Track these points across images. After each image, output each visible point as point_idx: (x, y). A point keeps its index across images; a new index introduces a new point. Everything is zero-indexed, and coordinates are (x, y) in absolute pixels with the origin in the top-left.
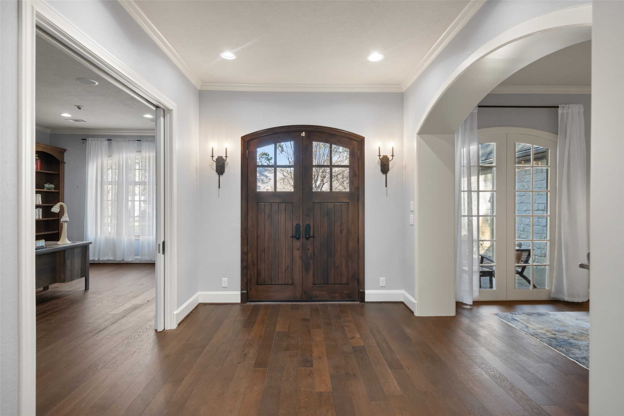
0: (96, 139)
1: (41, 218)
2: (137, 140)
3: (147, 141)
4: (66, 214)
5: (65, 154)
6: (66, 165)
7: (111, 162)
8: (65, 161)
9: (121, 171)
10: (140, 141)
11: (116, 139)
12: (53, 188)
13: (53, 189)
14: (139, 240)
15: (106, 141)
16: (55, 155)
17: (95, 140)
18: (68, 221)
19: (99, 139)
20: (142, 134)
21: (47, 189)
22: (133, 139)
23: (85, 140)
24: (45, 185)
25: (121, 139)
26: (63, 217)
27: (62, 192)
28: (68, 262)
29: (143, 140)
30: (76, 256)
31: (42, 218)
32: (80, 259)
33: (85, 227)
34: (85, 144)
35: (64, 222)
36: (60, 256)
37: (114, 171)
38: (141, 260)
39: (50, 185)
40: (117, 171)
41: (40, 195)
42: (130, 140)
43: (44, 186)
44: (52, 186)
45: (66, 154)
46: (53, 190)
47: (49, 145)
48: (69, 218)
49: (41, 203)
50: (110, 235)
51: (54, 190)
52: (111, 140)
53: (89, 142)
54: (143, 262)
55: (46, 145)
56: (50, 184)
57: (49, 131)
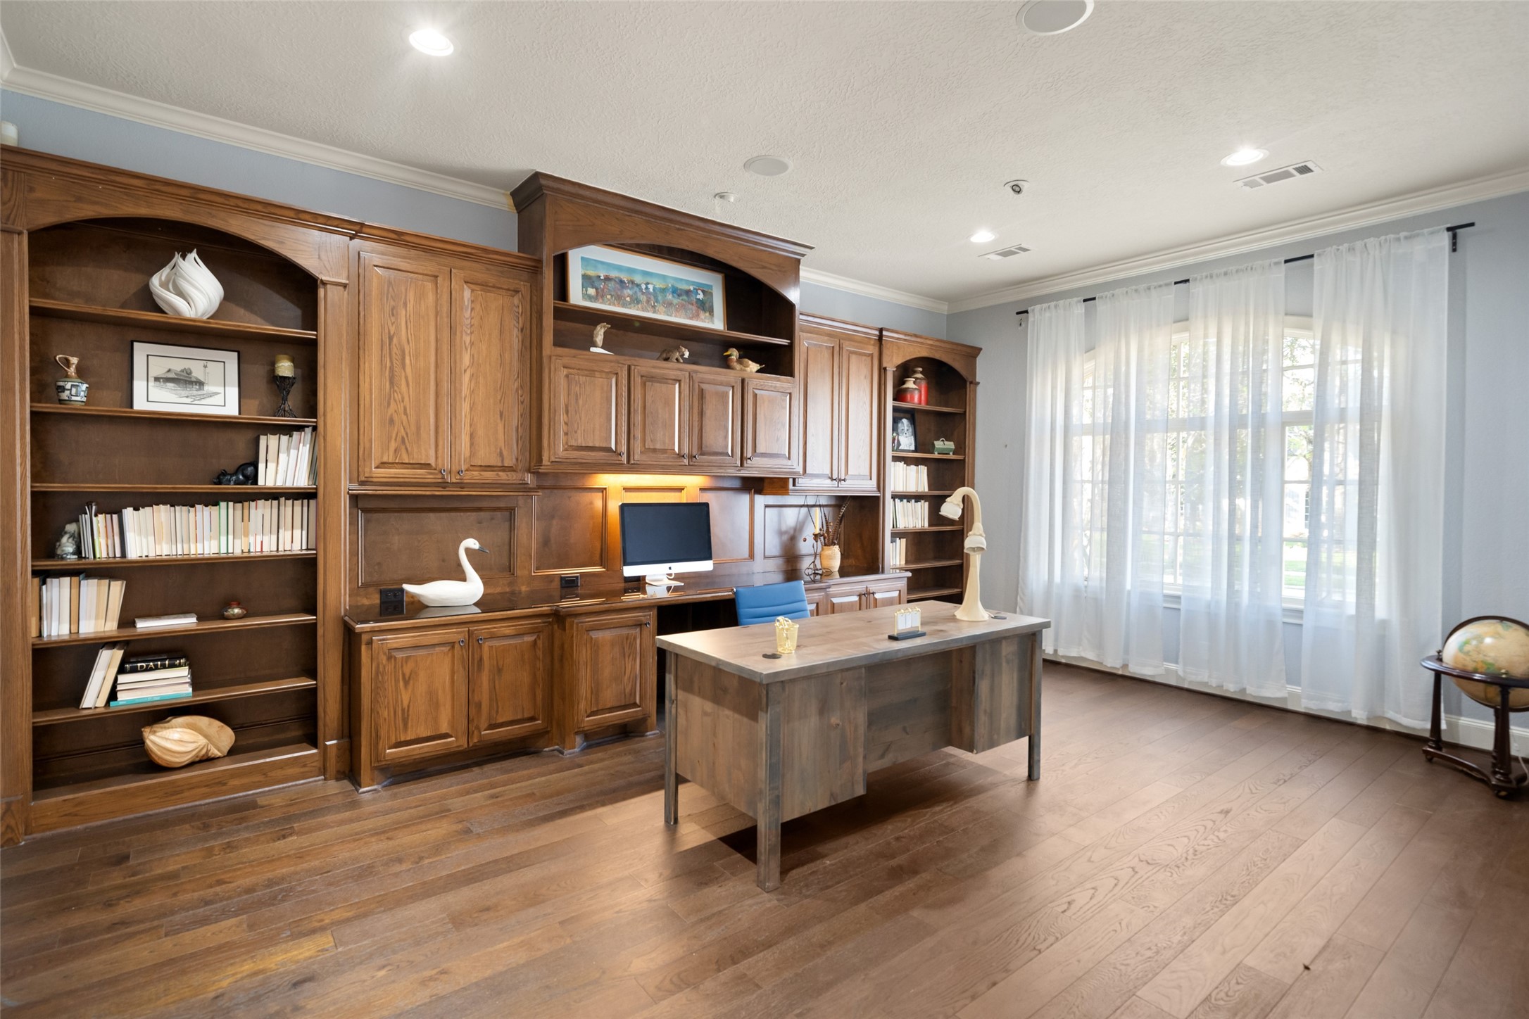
0: (1052, 304)
1: (926, 525)
2: (1176, 283)
3: (1211, 277)
4: (978, 526)
5: (978, 360)
6: (979, 389)
7: (1094, 367)
8: (977, 380)
9: (1123, 388)
10: (1187, 281)
11: (1108, 294)
12: (951, 450)
13: (951, 453)
14: (1179, 609)
15: (1078, 304)
16: (957, 365)
17: (1049, 307)
18: (985, 547)
19: (1061, 302)
20: (1192, 260)
21: (939, 454)
22: (1161, 283)
23: (1026, 314)
24: (935, 442)
25: (1124, 288)
26: (970, 533)
27: (971, 461)
28: (983, 686)
29: (1199, 277)
30: (1004, 664)
31: (930, 525)
32: (1015, 675)
33: (1021, 555)
34: (1023, 325)
35: (973, 549)
36: (961, 662)
37: (1100, 393)
38: (1184, 679)
39: (946, 442)
40: (1110, 391)
41: (926, 468)
42: (1152, 287)
43: (934, 445)
44: (950, 445)
45: (980, 361)
46: (951, 456)
47: (945, 339)
48: (985, 539)
49: (926, 490)
50: (1086, 583)
51: (954, 454)
52: (1094, 299)
53: (1034, 317)
54: (1186, 686)
55: (938, 340)
56: (947, 440)
57: (944, 308)
